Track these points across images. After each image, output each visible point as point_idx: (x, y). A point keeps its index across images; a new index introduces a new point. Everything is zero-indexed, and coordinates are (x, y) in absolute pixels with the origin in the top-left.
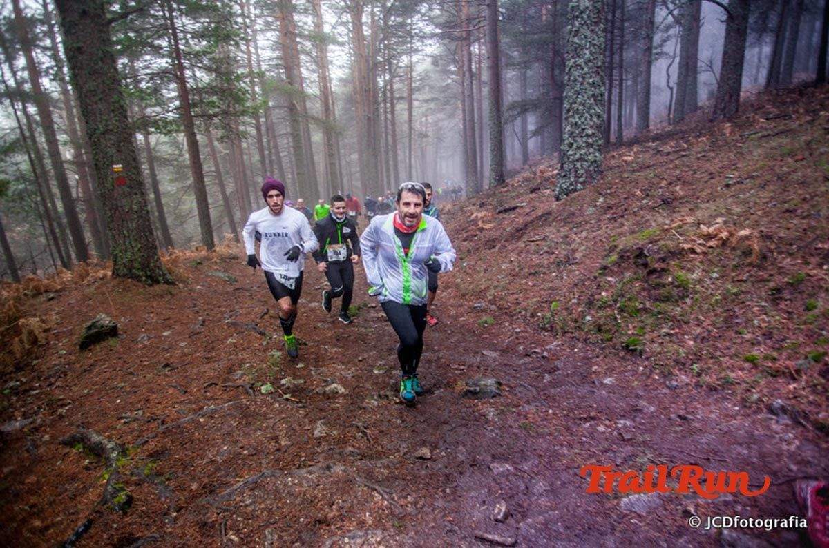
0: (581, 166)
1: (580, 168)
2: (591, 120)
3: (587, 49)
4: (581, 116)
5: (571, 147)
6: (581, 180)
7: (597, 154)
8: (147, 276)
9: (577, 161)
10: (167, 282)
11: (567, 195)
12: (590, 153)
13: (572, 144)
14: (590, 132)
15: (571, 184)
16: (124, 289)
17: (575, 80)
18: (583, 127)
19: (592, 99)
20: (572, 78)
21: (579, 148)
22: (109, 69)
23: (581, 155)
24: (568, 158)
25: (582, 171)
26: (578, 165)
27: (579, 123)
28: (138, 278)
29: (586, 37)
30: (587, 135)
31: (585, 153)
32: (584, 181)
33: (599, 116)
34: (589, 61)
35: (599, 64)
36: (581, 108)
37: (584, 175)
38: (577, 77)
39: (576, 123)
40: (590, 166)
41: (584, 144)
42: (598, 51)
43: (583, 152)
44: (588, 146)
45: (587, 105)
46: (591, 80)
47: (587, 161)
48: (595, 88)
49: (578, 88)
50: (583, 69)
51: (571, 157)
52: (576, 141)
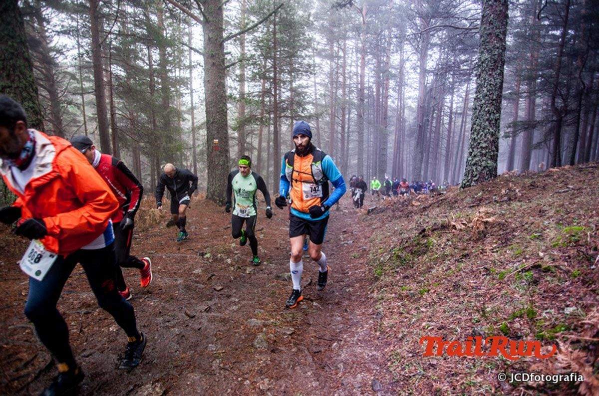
0: (476, 169)
1: (475, 170)
2: (485, 136)
3: (485, 87)
4: (478, 134)
5: (471, 155)
6: (475, 179)
7: (489, 162)
9: (474, 165)
11: (463, 188)
12: (483, 161)
13: (472, 153)
14: (484, 145)
15: (468, 181)
17: (476, 109)
18: (479, 141)
19: (487, 122)
21: (475, 156)
23: (476, 161)
25: (475, 173)
27: (476, 138)
29: (485, 79)
30: (481, 147)
31: (480, 160)
32: (477, 180)
33: (492, 135)
34: (486, 96)
35: (495, 97)
36: (478, 128)
37: (478, 176)
38: (477, 107)
39: (475, 138)
40: (483, 170)
41: (479, 154)
42: (494, 88)
43: (477, 159)
44: (482, 155)
45: (482, 126)
46: (486, 109)
47: (480, 166)
48: (490, 114)
49: (477, 114)
50: (481, 101)
51: (470, 162)
52: (474, 151)
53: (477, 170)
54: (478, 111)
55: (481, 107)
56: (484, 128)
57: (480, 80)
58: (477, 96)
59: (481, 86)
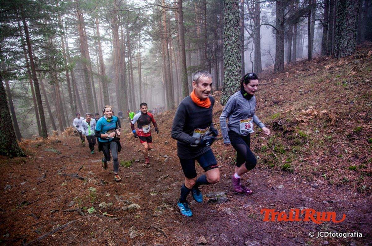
0: (233, 89)
1: (233, 90)
2: (236, 68)
3: (233, 37)
4: (232, 67)
5: (228, 81)
9: (231, 87)
13: (228, 79)
14: (236, 74)
18: (233, 71)
19: (237, 59)
20: (227, 50)
21: (232, 81)
23: (233, 84)
24: (227, 86)
26: (232, 89)
27: (232, 69)
29: (233, 31)
30: (235, 75)
34: (235, 42)
36: (232, 63)
38: (229, 49)
39: (230, 70)
40: (237, 89)
41: (234, 79)
42: (238, 38)
43: (234, 83)
44: (236, 80)
45: (235, 61)
46: (236, 51)
47: (236, 87)
48: (238, 54)
49: (230, 54)
50: (232, 45)
51: (228, 85)
52: (230, 78)
53: (234, 90)
54: (230, 52)
55: (233, 50)
56: (236, 63)
57: (229, 32)
58: (228, 43)
59: (231, 36)
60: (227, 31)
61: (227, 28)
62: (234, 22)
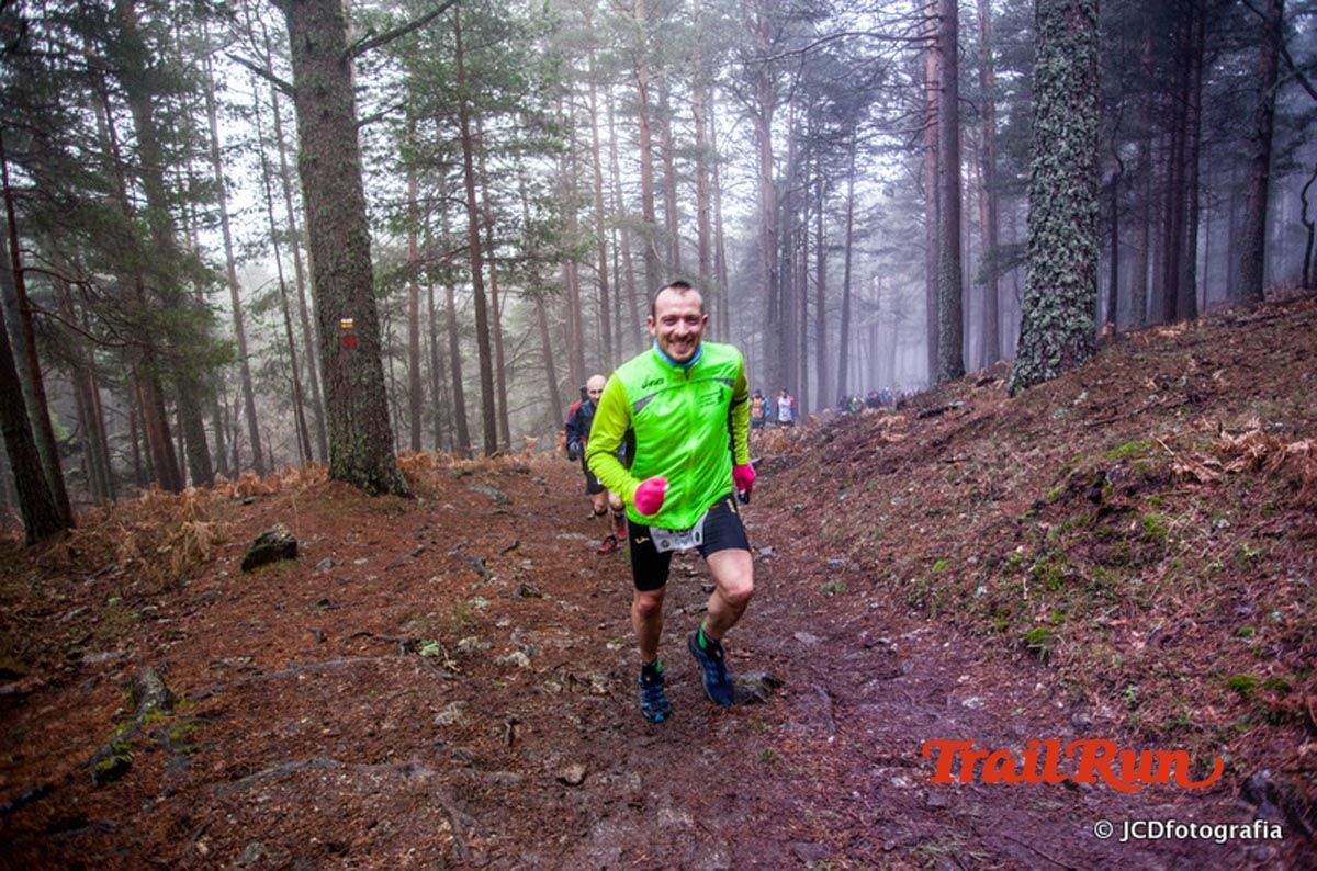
0: (1054, 337)
1: (1050, 341)
2: (1071, 258)
4: (1054, 252)
5: (1036, 306)
6: (1053, 361)
7: (1083, 318)
8: (370, 481)
9: (1047, 328)
10: (401, 494)
11: (1027, 387)
12: (1069, 316)
13: (1038, 300)
14: (1069, 279)
15: (1035, 369)
16: (336, 496)
17: (1043, 192)
18: (1057, 271)
19: (1073, 223)
20: (1037, 188)
21: (1049, 306)
22: (350, 188)
23: (1053, 318)
24: (1032, 324)
25: (1052, 347)
26: (1048, 336)
27: (1050, 263)
28: (358, 483)
29: (1061, 118)
30: (1064, 284)
31: (1061, 315)
32: (1058, 365)
33: (1086, 253)
34: (1068, 158)
35: (1087, 162)
36: (1052, 238)
37: (1059, 354)
38: (1046, 186)
39: (1044, 264)
40: (1069, 338)
41: (1058, 300)
42: (1084, 140)
43: (1055, 313)
44: (1067, 302)
45: (1064, 232)
46: (1070, 191)
47: (1064, 329)
48: (1079, 204)
49: (1047, 204)
50: (1056, 172)
51: (1036, 323)
52: (1045, 295)
53: (1055, 340)
54: (1049, 198)
55: (1058, 187)
56: (1068, 238)
57: (1048, 122)
58: (1042, 162)
59: (1054, 136)
60: (1041, 119)
61: (1042, 106)
62: (1071, 80)
